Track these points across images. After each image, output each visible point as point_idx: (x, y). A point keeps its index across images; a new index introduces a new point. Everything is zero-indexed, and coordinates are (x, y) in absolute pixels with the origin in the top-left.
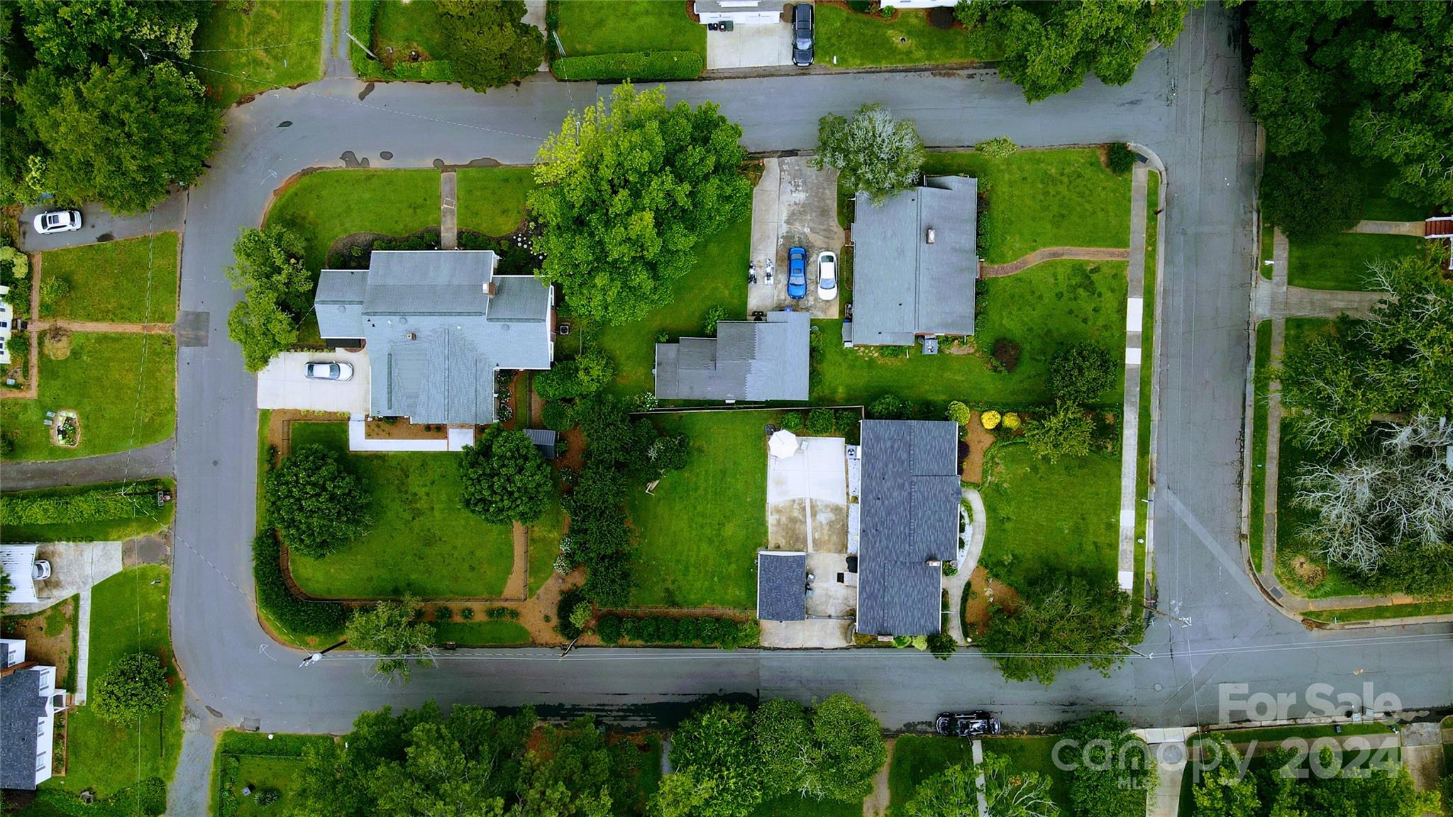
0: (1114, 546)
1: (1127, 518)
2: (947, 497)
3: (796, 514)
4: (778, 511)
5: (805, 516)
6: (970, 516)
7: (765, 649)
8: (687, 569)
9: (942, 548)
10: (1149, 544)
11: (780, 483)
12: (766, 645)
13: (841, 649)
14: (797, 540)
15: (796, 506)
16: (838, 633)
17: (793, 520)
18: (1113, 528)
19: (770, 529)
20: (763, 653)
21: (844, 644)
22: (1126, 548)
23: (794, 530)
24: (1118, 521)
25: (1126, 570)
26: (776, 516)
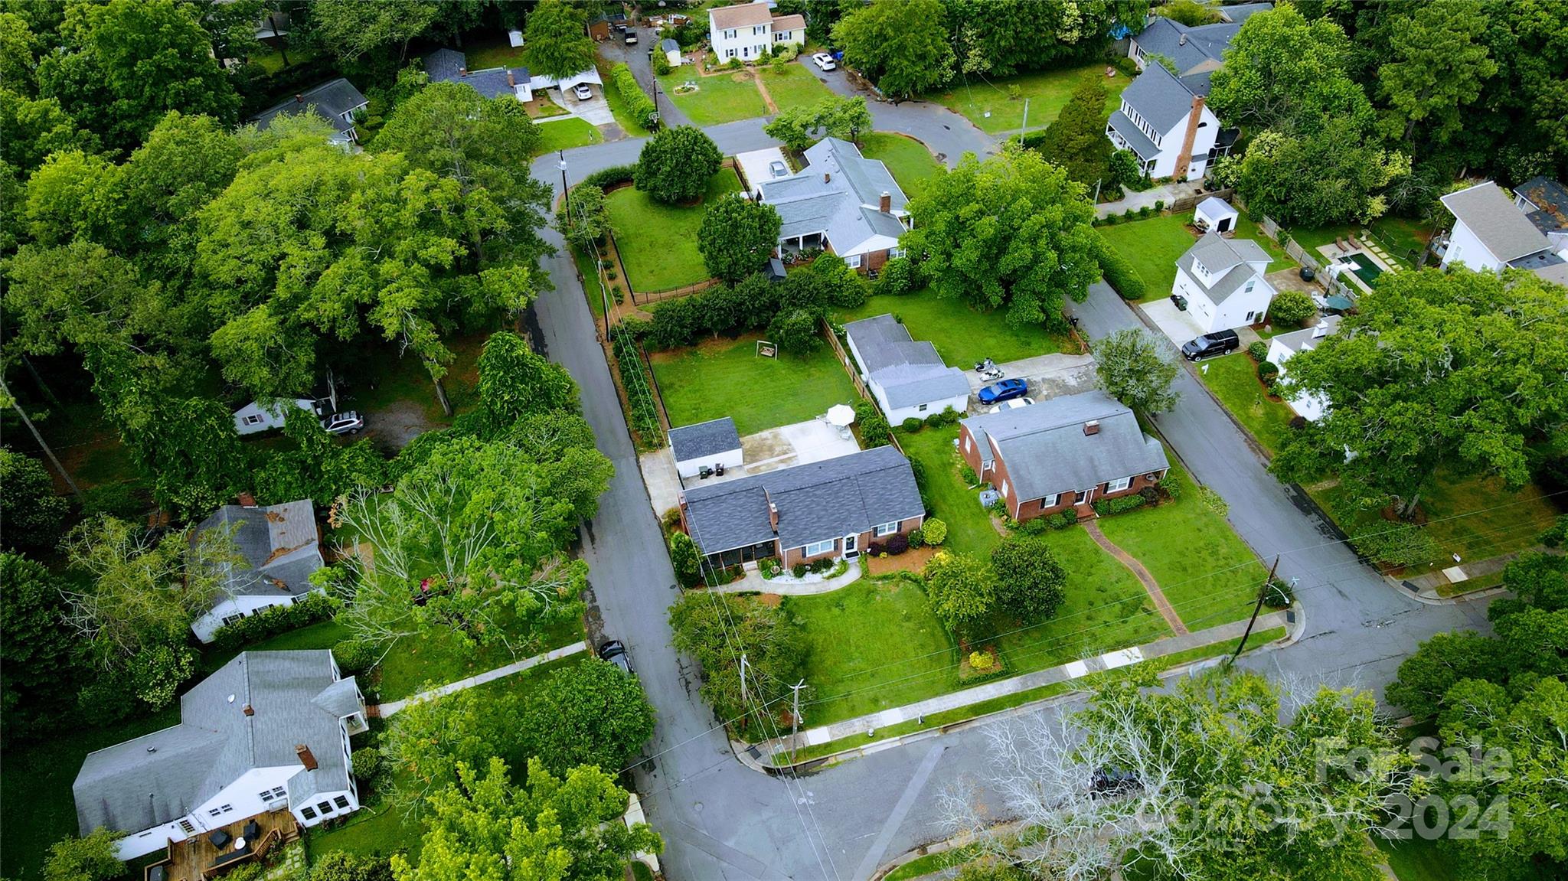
0: (854, 712)
1: (892, 716)
2: (845, 520)
3: (778, 449)
4: (775, 437)
5: (778, 455)
6: (833, 576)
7: (637, 460)
8: (696, 391)
9: (790, 528)
10: (871, 749)
11: (803, 432)
12: (642, 459)
13: (655, 514)
14: (754, 456)
15: (785, 447)
16: (670, 506)
17: (771, 449)
18: (875, 704)
19: (756, 436)
20: (633, 459)
21: (659, 514)
22: (857, 726)
23: (762, 451)
24: (885, 708)
25: (830, 733)
26: (770, 436)
